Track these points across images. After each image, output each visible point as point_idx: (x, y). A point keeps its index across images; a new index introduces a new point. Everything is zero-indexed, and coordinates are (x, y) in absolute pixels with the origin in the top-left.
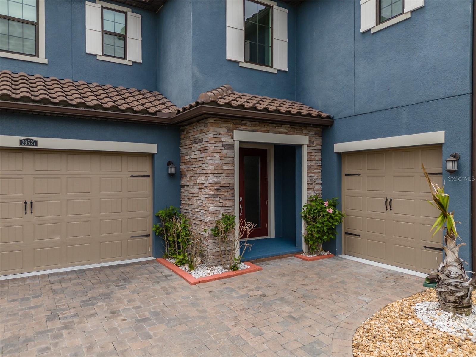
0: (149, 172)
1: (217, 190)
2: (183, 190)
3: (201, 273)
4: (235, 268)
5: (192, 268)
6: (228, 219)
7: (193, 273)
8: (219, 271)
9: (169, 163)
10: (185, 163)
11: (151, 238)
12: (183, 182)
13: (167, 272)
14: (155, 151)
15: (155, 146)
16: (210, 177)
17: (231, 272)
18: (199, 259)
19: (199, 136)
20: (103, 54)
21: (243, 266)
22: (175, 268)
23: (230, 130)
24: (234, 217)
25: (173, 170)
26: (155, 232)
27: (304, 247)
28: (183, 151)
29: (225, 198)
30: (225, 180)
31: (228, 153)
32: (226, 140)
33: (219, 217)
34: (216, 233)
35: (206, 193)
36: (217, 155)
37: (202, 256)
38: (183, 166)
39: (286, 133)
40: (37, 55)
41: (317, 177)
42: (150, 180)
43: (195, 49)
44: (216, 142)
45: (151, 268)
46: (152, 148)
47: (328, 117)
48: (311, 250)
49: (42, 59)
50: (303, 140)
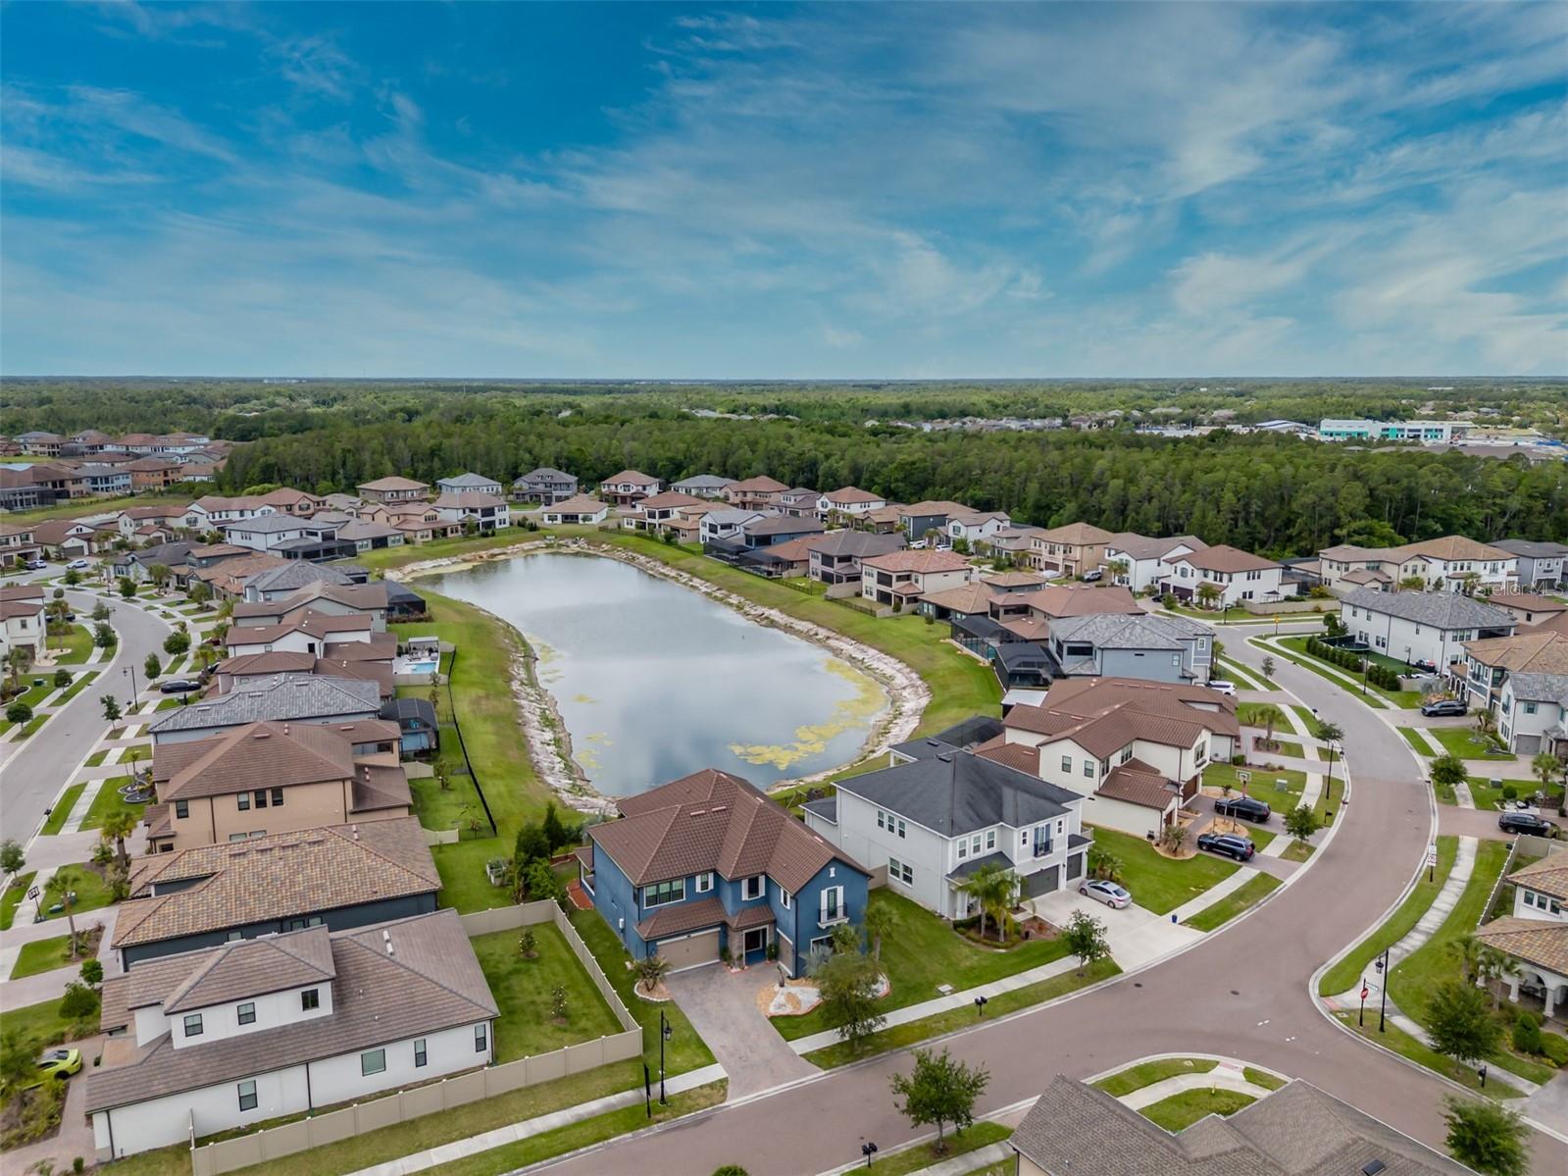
0: (718, 938)
2: (730, 948)
3: (734, 969)
4: (744, 967)
8: (739, 968)
9: (724, 937)
12: (729, 942)
14: (719, 933)
16: (736, 945)
17: (742, 968)
21: (747, 966)
23: (742, 930)
24: (743, 954)
27: (768, 959)
28: (728, 934)
29: (740, 949)
30: (740, 945)
31: (741, 938)
32: (740, 934)
33: (739, 955)
34: (738, 959)
35: (735, 949)
36: (738, 939)
37: (734, 965)
39: (761, 926)
41: (773, 936)
42: (718, 941)
44: (737, 936)
47: (774, 917)
48: (770, 959)
50: (767, 926)
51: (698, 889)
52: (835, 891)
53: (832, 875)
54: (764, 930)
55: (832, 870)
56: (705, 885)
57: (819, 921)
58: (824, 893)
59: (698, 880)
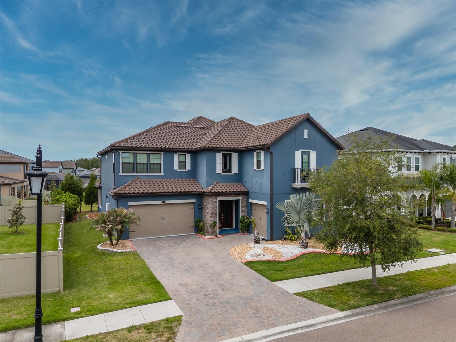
0: (193, 208)
1: (212, 214)
2: (203, 213)
3: (208, 237)
4: (216, 236)
5: (205, 236)
6: (215, 223)
7: (205, 237)
8: (212, 237)
9: (199, 205)
10: (204, 205)
11: (194, 227)
12: (203, 210)
13: (198, 237)
14: (195, 202)
15: (195, 200)
16: (210, 211)
17: (215, 237)
18: (207, 234)
19: (208, 199)
20: (179, 169)
21: (219, 236)
22: (201, 236)
23: (216, 197)
24: (217, 222)
25: (200, 207)
26: (195, 226)
27: (240, 231)
28: (203, 201)
29: (214, 217)
30: (214, 212)
31: (215, 204)
32: (215, 200)
33: (213, 222)
34: (211, 226)
35: (209, 215)
36: (212, 205)
37: (208, 233)
38: (203, 206)
39: (234, 196)
40: (161, 173)
41: (245, 209)
42: (193, 210)
43: (207, 172)
44: (212, 201)
45: (194, 236)
46: (194, 201)
47: (247, 191)
48: (242, 232)
49: (162, 174)
50: (240, 198)
51: (176, 167)
52: (308, 154)
53: (306, 136)
54: (237, 202)
55: (306, 131)
56: (182, 164)
57: (294, 182)
58: (298, 154)
59: (176, 158)
